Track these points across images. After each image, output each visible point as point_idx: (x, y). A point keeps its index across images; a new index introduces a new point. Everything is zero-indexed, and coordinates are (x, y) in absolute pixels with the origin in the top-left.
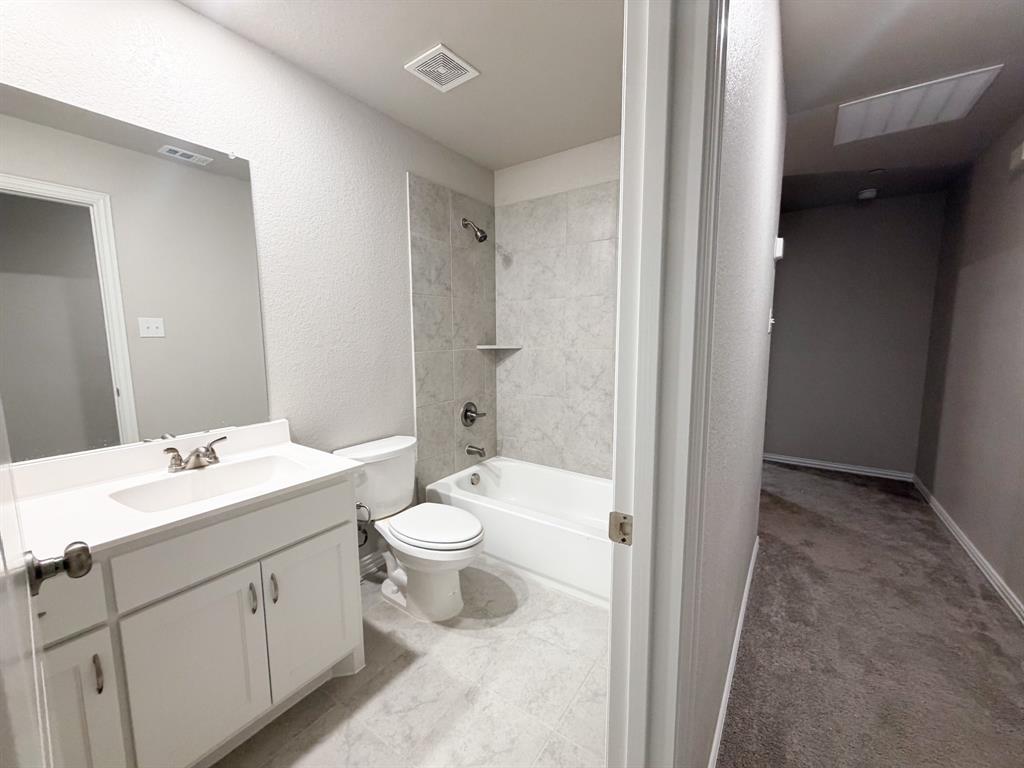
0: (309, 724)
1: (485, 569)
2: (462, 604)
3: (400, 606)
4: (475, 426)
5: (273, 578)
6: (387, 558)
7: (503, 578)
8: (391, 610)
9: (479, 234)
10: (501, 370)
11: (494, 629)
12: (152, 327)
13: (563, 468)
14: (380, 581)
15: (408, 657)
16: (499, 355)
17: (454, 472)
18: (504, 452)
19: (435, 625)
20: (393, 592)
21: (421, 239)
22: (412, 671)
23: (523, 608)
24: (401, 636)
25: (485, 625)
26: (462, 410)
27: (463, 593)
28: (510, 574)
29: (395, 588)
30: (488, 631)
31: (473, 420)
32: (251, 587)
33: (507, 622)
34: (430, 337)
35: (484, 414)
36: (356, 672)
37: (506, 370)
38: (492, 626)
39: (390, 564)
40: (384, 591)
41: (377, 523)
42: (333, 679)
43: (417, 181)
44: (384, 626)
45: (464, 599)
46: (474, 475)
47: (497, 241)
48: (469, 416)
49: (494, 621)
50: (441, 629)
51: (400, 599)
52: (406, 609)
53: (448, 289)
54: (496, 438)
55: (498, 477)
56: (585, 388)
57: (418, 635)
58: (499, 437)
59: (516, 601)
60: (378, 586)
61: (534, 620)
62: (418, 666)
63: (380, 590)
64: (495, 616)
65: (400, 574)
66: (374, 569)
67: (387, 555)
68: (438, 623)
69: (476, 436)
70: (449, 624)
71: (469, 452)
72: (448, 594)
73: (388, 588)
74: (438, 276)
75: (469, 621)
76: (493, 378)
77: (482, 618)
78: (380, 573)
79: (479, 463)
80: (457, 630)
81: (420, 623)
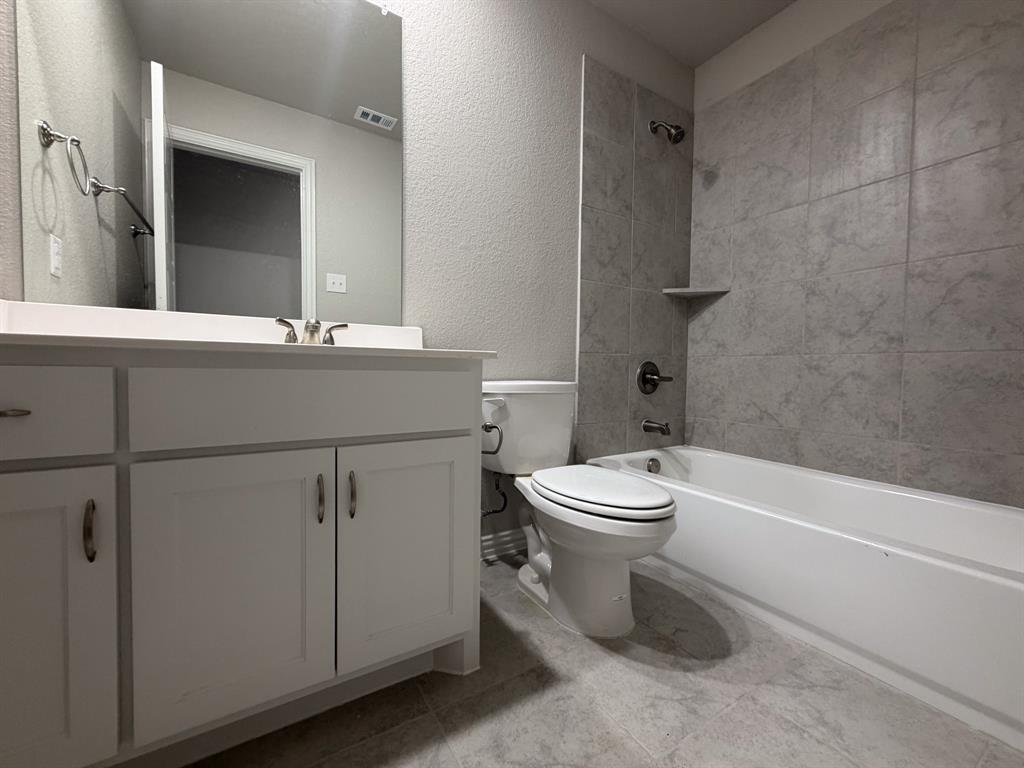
0: (384, 729)
1: (668, 583)
2: (633, 624)
3: (542, 602)
4: (656, 396)
5: (351, 478)
6: (527, 534)
7: (701, 603)
8: (527, 603)
9: (673, 131)
10: (695, 328)
11: (690, 675)
12: (337, 282)
13: (797, 464)
14: (517, 565)
15: (541, 677)
16: (693, 304)
17: (625, 453)
18: (696, 438)
19: (588, 640)
20: (533, 582)
21: (596, 139)
22: (548, 698)
23: (743, 657)
24: (537, 642)
25: (674, 665)
26: (639, 370)
27: (635, 608)
28: (712, 600)
29: (536, 576)
30: (678, 674)
31: (655, 385)
32: (320, 481)
33: (713, 671)
34: (603, 265)
35: (670, 379)
36: (467, 672)
37: (703, 326)
38: (687, 669)
39: (532, 543)
40: (521, 577)
41: (517, 479)
42: (433, 673)
43: (595, 69)
44: (515, 621)
45: (635, 617)
46: (652, 460)
47: (696, 156)
48: (649, 379)
49: (687, 662)
50: (598, 651)
51: (540, 591)
52: (548, 607)
53: (628, 207)
54: (683, 421)
55: (687, 471)
56: (845, 335)
57: (561, 648)
58: (689, 419)
59: (728, 642)
60: (513, 571)
61: (768, 682)
62: (557, 696)
63: (516, 575)
64: (691, 656)
65: (543, 559)
66: (513, 551)
67: (529, 530)
68: (595, 639)
69: (656, 408)
70: (613, 645)
71: (647, 429)
72: (611, 598)
73: (526, 574)
74: (616, 189)
75: (645, 651)
76: (682, 338)
77: (666, 652)
78: (520, 558)
79: (659, 447)
80: (624, 659)
81: (566, 632)
